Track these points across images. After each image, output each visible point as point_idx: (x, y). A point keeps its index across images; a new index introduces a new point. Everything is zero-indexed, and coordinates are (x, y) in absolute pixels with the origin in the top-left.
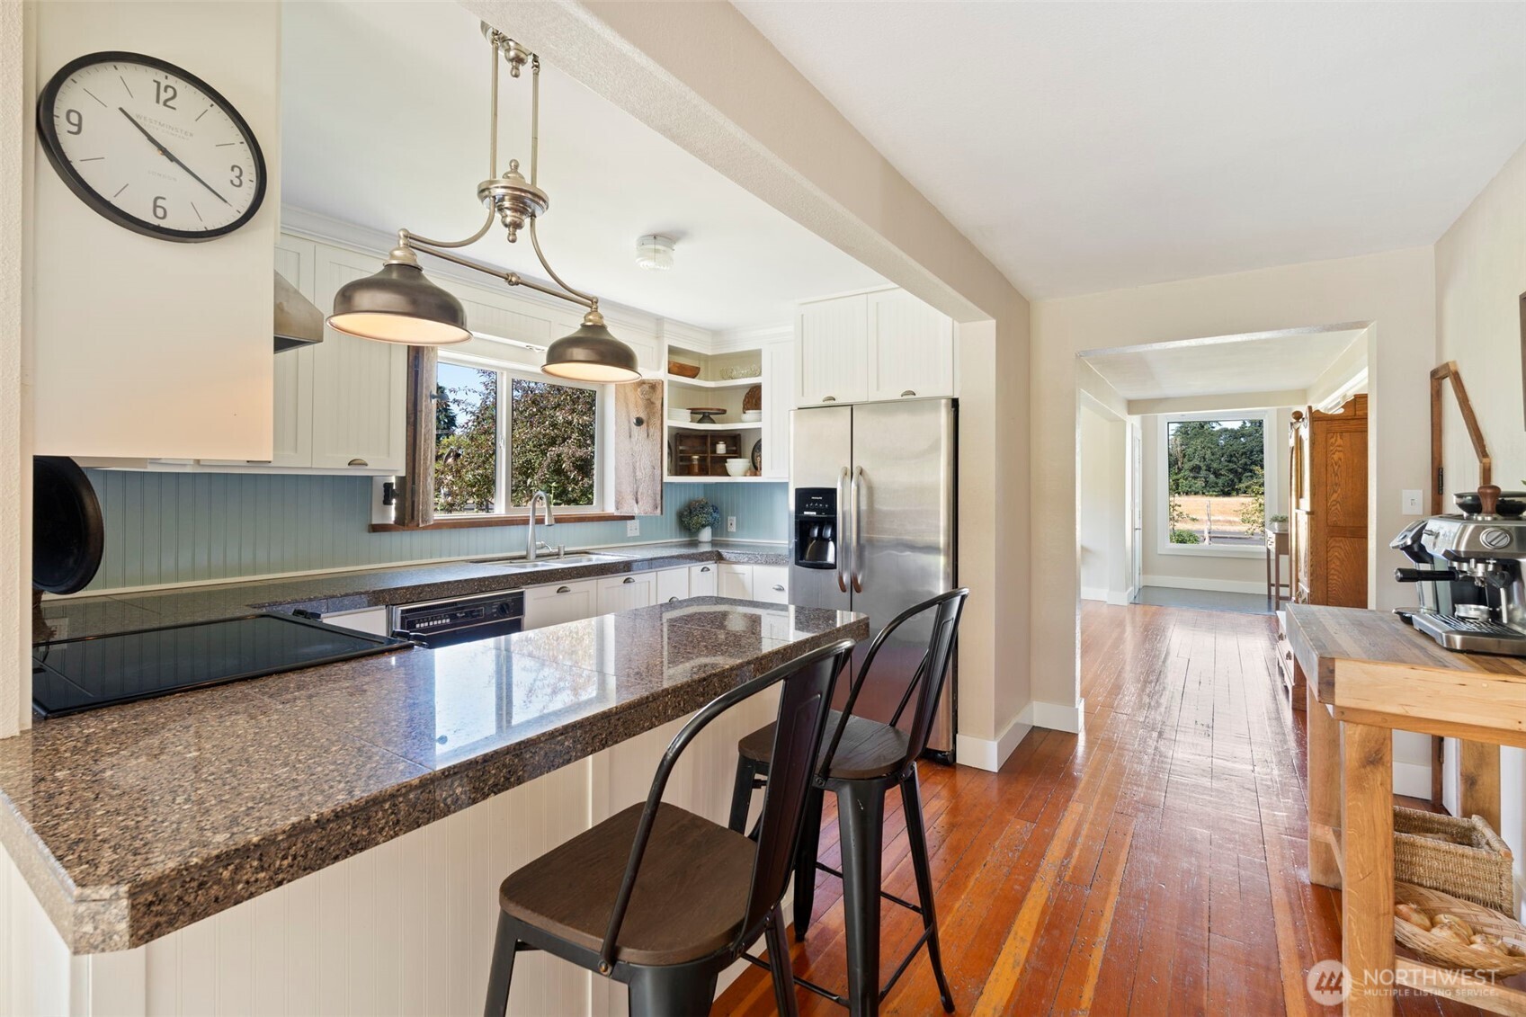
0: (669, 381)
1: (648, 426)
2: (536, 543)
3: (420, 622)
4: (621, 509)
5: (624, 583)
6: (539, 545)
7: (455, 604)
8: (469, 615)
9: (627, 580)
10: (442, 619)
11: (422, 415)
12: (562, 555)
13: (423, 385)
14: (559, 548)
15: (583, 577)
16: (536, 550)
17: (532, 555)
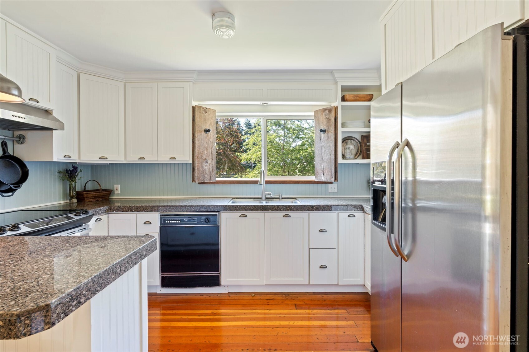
0: (342, 106)
1: (328, 133)
2: (266, 192)
3: (167, 221)
4: (317, 178)
5: (283, 216)
6: (267, 193)
7: (184, 215)
8: (189, 220)
9: (287, 215)
10: (177, 221)
11: (196, 139)
12: (281, 199)
13: (196, 127)
14: (279, 195)
15: (257, 211)
16: (265, 195)
17: (264, 198)
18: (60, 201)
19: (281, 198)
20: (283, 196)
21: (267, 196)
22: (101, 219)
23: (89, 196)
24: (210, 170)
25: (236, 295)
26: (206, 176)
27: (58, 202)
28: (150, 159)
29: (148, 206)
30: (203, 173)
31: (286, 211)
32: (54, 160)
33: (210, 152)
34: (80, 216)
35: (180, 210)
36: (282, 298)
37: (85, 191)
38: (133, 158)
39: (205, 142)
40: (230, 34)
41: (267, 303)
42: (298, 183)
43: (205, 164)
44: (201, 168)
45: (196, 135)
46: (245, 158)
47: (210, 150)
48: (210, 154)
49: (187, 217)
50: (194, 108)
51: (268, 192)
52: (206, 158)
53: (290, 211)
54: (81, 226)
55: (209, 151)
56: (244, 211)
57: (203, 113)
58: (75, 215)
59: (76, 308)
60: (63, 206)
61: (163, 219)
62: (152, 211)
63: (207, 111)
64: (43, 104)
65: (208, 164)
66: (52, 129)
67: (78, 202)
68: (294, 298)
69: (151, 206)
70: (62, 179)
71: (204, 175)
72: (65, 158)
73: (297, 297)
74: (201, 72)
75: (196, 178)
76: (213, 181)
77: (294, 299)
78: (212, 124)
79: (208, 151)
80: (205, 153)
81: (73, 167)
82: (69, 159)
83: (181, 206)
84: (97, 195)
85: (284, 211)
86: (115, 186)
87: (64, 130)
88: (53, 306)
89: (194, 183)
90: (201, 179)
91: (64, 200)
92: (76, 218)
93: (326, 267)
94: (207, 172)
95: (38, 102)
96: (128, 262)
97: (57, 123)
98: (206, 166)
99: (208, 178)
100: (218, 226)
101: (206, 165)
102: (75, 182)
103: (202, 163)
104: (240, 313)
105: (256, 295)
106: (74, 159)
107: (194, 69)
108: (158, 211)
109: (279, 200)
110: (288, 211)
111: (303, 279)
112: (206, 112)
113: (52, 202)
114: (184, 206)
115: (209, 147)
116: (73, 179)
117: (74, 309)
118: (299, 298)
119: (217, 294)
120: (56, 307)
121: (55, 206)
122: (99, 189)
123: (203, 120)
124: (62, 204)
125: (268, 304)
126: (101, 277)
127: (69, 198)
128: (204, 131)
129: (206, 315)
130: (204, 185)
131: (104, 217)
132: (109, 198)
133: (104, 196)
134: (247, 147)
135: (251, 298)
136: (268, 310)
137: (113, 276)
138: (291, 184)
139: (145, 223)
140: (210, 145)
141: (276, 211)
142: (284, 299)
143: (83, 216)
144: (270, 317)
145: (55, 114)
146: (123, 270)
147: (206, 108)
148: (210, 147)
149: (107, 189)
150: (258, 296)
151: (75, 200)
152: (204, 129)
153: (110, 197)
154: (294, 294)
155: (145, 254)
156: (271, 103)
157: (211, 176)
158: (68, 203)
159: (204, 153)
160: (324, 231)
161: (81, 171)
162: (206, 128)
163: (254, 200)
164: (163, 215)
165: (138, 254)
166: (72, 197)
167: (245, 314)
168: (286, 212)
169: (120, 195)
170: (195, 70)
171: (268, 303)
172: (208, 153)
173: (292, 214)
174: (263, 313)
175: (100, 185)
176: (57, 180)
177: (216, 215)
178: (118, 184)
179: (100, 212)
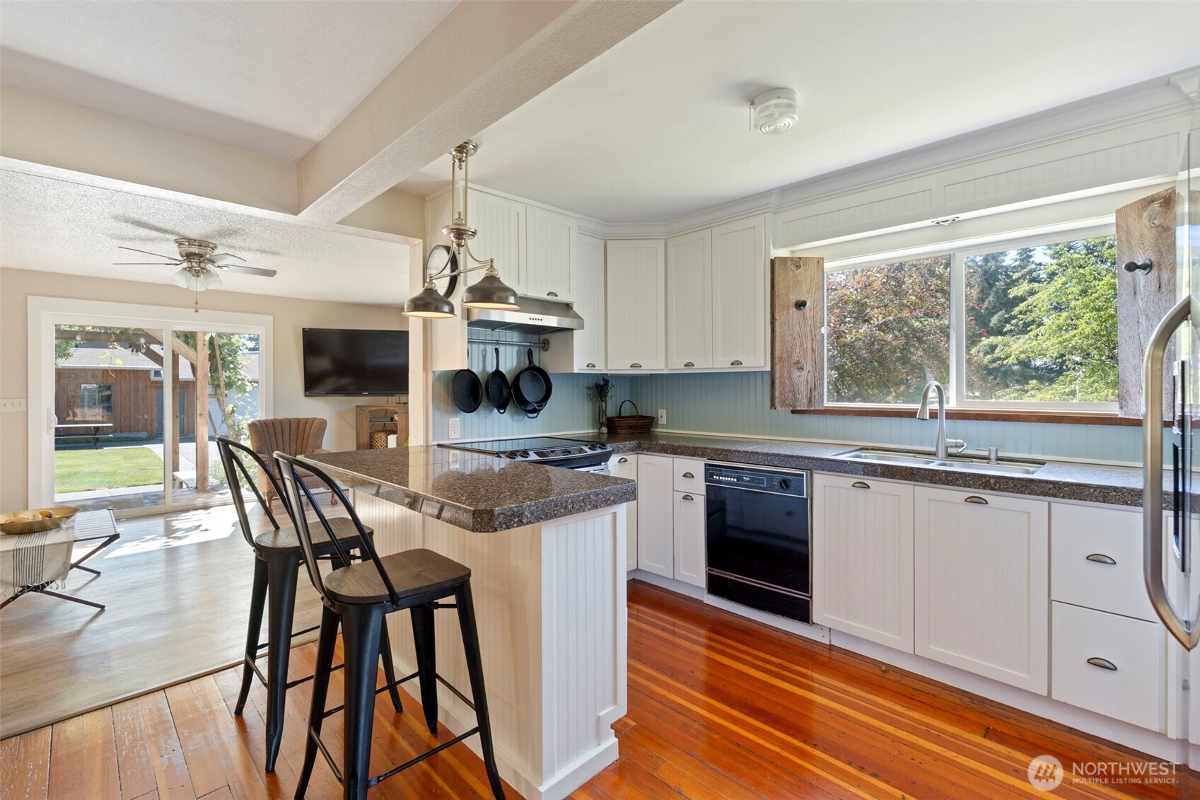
2: (948, 440)
3: (716, 476)
4: (1125, 409)
5: (966, 501)
6: (953, 443)
7: (742, 469)
8: (752, 480)
9: (974, 499)
10: (731, 477)
11: (777, 323)
12: (993, 460)
13: (777, 300)
14: (989, 450)
15: (892, 478)
16: (947, 448)
17: (941, 453)
18: (589, 429)
19: (993, 456)
20: (1000, 454)
21: (951, 450)
22: (626, 461)
23: (621, 425)
24: (809, 385)
25: (846, 654)
26: (800, 396)
27: (586, 430)
28: (703, 365)
29: (689, 447)
30: (793, 392)
31: (970, 487)
32: (575, 372)
33: (810, 347)
34: (595, 450)
35: (736, 459)
36: (958, 702)
37: (620, 417)
38: (677, 366)
39: (797, 329)
40: (787, 125)
41: (911, 696)
42: (1060, 423)
43: (796, 373)
44: (787, 382)
45: (777, 316)
46: (1021, 349)
47: (809, 344)
48: (809, 352)
49: (748, 474)
50: (773, 262)
51: (954, 441)
52: (798, 361)
53: (984, 489)
54: (600, 464)
55: (807, 345)
56: (861, 474)
57: (791, 269)
58: (590, 448)
59: (518, 526)
60: (593, 436)
61: (710, 471)
62: (694, 455)
63: (801, 263)
64: (562, 298)
65: (804, 373)
66: (572, 330)
67: (609, 432)
68: (993, 715)
69: (693, 447)
70: (590, 397)
71: (794, 395)
72: (588, 368)
73: (1007, 718)
74: (785, 190)
75: (776, 400)
76: (817, 408)
77: (992, 717)
78: (814, 288)
79: (805, 346)
80: (798, 350)
81: (604, 380)
82: (593, 368)
83: (739, 452)
84: (632, 424)
85: (965, 486)
86: (660, 411)
87: (583, 329)
88: (496, 513)
89: (773, 410)
90: (787, 402)
91: (593, 429)
92: (590, 452)
93: (1114, 668)
94: (802, 389)
95: (557, 296)
96: (583, 501)
97: (575, 320)
98: (799, 376)
99: (805, 401)
100: (807, 499)
101: (798, 374)
102: (606, 403)
103: (789, 372)
104: (835, 686)
105: (891, 672)
106: (600, 369)
107: (772, 188)
108: (703, 456)
109: (988, 463)
110: (979, 488)
111: (1027, 676)
112: (798, 267)
113: (580, 430)
114: (745, 452)
115: (806, 337)
116: (603, 398)
117: (515, 525)
118: (1011, 721)
119: (806, 640)
120: (499, 514)
121: (584, 436)
122: (635, 414)
123: (791, 283)
124: (592, 434)
125: (912, 699)
126: (547, 506)
127: (599, 426)
128: (794, 306)
129: (767, 663)
130: (803, 415)
131: (631, 458)
132: (649, 430)
133: (642, 427)
134: (1030, 319)
135: (880, 673)
136: (905, 709)
137: (562, 511)
138: (1034, 422)
139: (685, 476)
140: (809, 335)
141: (943, 484)
142: (962, 704)
143: (599, 451)
144: (901, 722)
145: (575, 308)
146: (577, 508)
147: (798, 259)
148: (810, 338)
149: (644, 415)
150: (898, 675)
151: (605, 430)
152: (794, 301)
153: (652, 429)
154: (1003, 708)
155: (614, 500)
156: (963, 216)
157: (810, 398)
158: (596, 434)
159: (795, 349)
160: (1108, 561)
161: (612, 386)
162: (798, 299)
163: (914, 457)
164: (710, 465)
165: (600, 496)
166: (602, 425)
167: (845, 692)
168: (977, 490)
169: (667, 426)
170: (773, 190)
171: (913, 697)
172: (804, 350)
173: (992, 498)
174: (888, 708)
175: (636, 408)
176: (586, 399)
177: (802, 475)
178: (663, 408)
179: (625, 449)
